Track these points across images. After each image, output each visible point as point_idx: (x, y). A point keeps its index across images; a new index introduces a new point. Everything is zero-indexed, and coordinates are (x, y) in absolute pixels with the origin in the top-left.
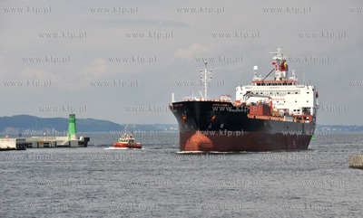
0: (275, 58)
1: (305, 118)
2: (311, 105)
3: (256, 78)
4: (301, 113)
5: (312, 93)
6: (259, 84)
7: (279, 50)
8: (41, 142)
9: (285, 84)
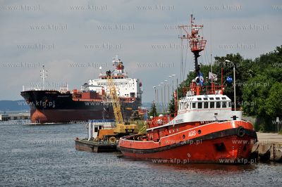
0: (114, 61)
1: (131, 100)
2: (135, 91)
3: (101, 75)
4: (129, 96)
5: (136, 83)
6: (103, 78)
7: (117, 56)
8: (23, 116)
9: (119, 78)
